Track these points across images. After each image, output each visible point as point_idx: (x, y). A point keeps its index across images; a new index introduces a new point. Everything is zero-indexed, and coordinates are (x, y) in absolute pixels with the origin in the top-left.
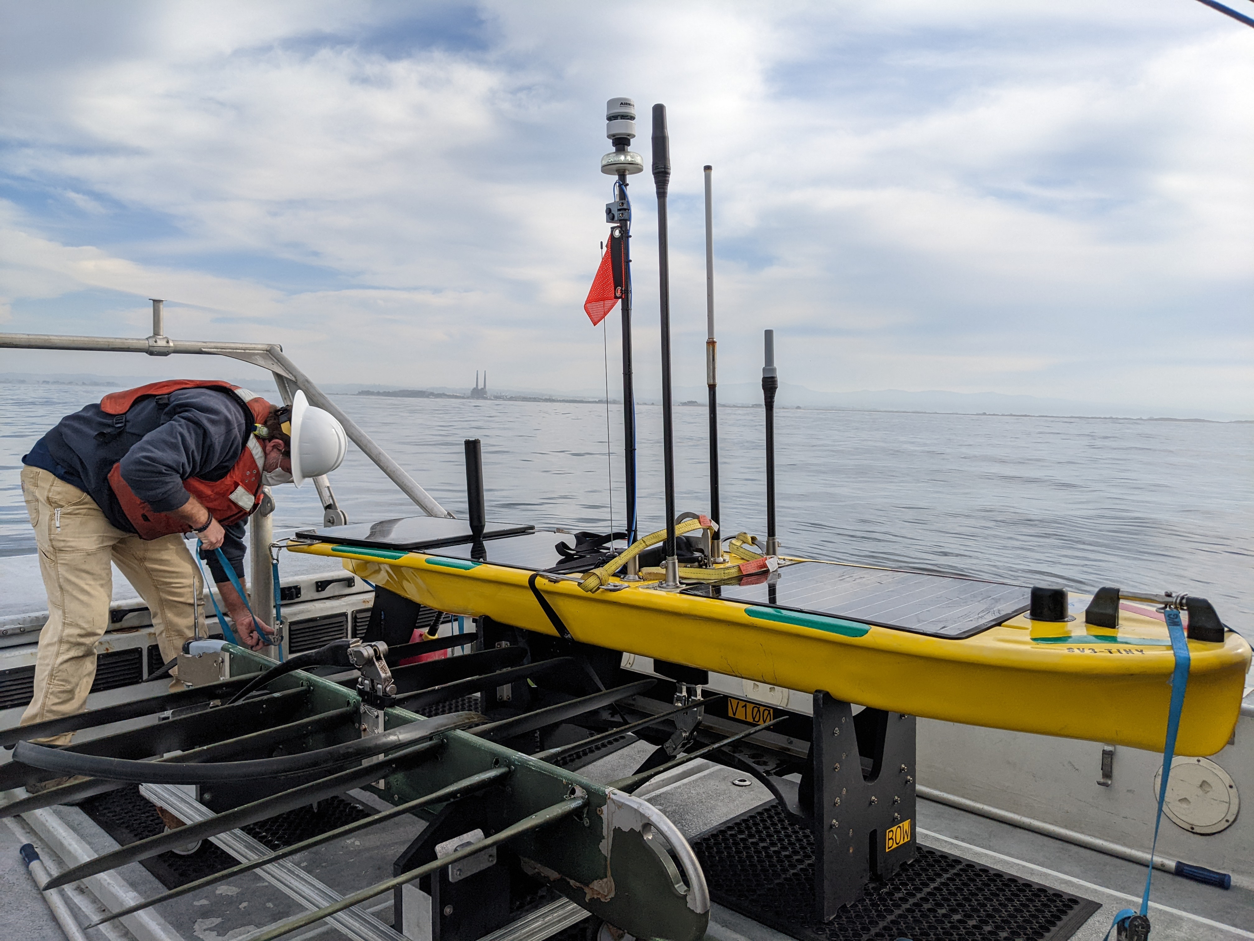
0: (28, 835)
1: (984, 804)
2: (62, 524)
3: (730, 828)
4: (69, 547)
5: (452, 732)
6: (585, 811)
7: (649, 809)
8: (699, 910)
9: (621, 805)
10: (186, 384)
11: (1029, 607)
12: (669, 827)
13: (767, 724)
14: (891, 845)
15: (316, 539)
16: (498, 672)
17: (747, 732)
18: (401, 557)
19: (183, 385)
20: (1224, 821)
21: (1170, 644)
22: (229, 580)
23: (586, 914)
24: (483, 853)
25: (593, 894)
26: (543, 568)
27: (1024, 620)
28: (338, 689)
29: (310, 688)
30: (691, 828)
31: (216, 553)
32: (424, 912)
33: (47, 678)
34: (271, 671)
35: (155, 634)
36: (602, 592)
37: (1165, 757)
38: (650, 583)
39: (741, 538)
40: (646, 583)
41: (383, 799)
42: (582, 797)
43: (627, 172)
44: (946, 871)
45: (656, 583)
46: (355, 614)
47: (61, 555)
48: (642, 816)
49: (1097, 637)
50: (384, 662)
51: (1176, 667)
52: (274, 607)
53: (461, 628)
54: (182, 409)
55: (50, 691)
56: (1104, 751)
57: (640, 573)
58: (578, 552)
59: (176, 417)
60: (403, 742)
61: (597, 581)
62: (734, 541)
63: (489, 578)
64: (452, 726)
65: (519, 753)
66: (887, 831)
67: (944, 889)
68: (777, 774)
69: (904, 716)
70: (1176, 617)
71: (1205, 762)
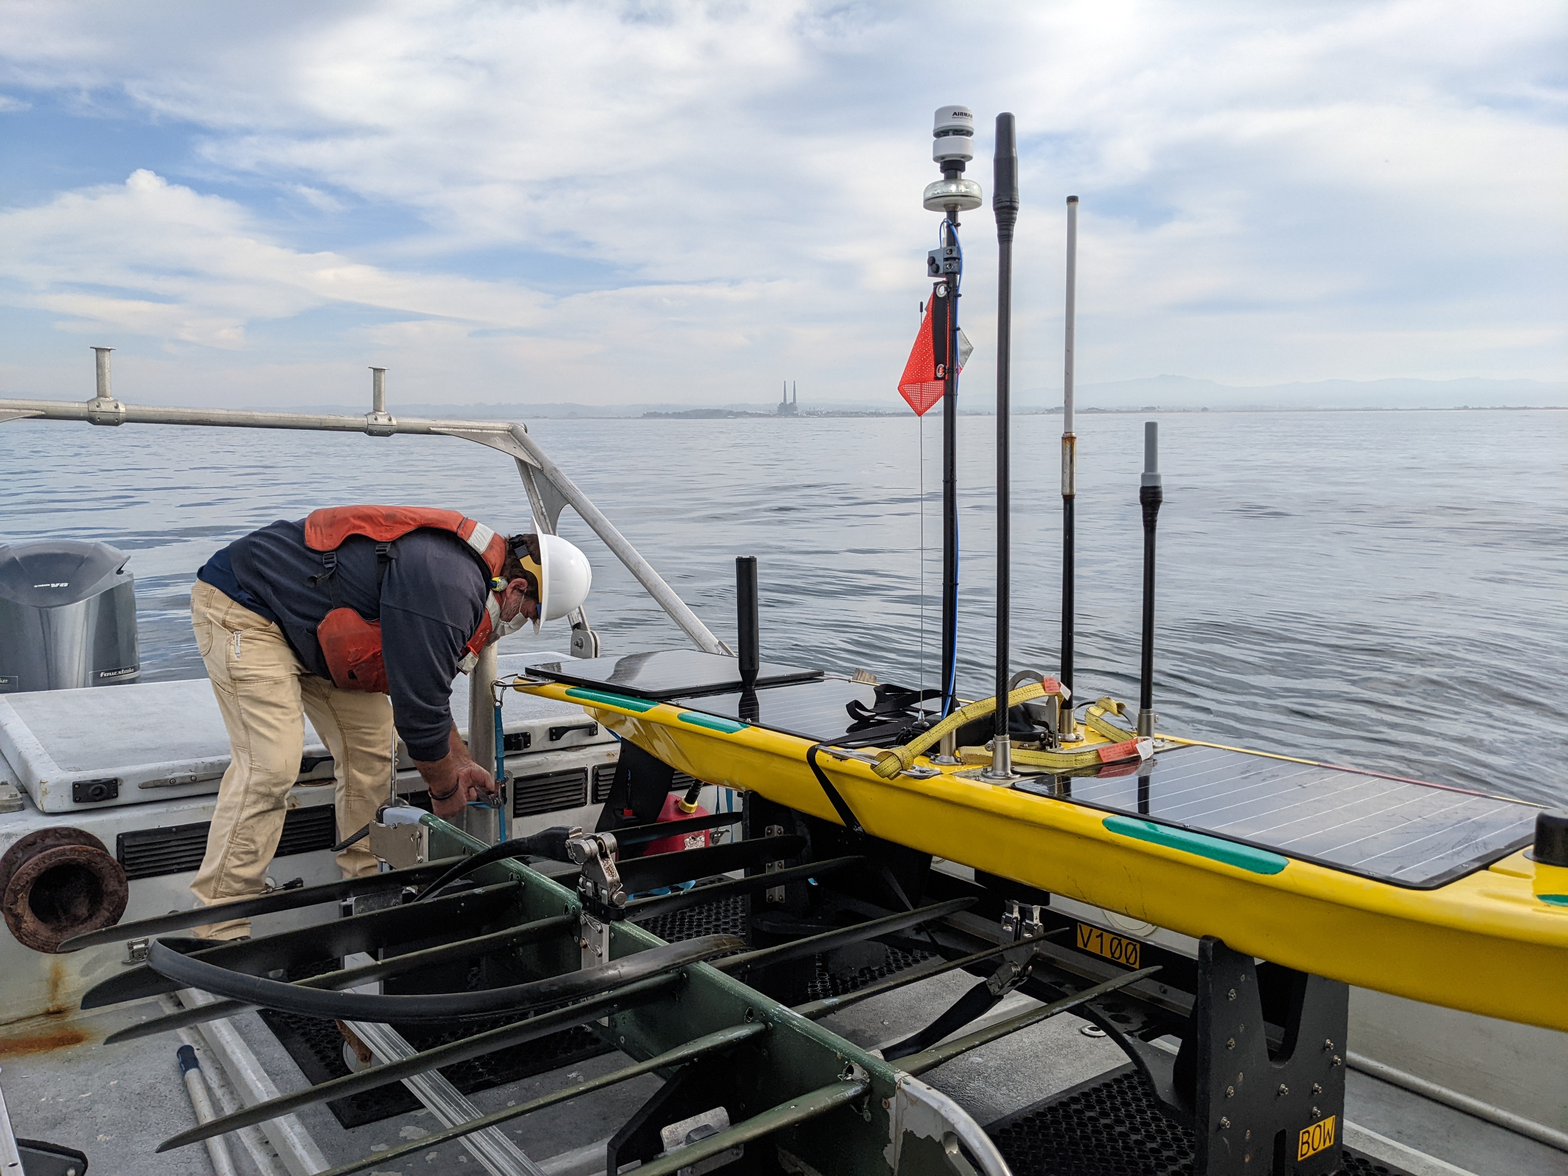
1: (1442, 1085)
2: (242, 650)
3: (1075, 1100)
4: (252, 675)
5: (694, 965)
6: (867, 1100)
7: (954, 1112)
9: (915, 1101)
11: (1533, 839)
12: (981, 1142)
14: (1305, 1151)
15: (549, 678)
18: (649, 708)
26: (827, 738)
27: (1523, 861)
28: (554, 889)
29: (520, 883)
33: (226, 836)
34: (476, 857)
36: (904, 778)
38: (970, 768)
39: (1102, 704)
40: (964, 768)
42: (862, 1081)
43: (959, 207)
45: (979, 769)
46: (597, 770)
47: (243, 686)
48: (945, 1120)
50: (611, 861)
52: (496, 758)
55: (231, 851)
57: (957, 754)
58: (876, 714)
60: (625, 979)
61: (897, 765)
62: (1092, 709)
63: (757, 747)
64: (694, 956)
65: (781, 1006)
66: (1301, 1132)
68: (1143, 1036)
69: (1331, 983)
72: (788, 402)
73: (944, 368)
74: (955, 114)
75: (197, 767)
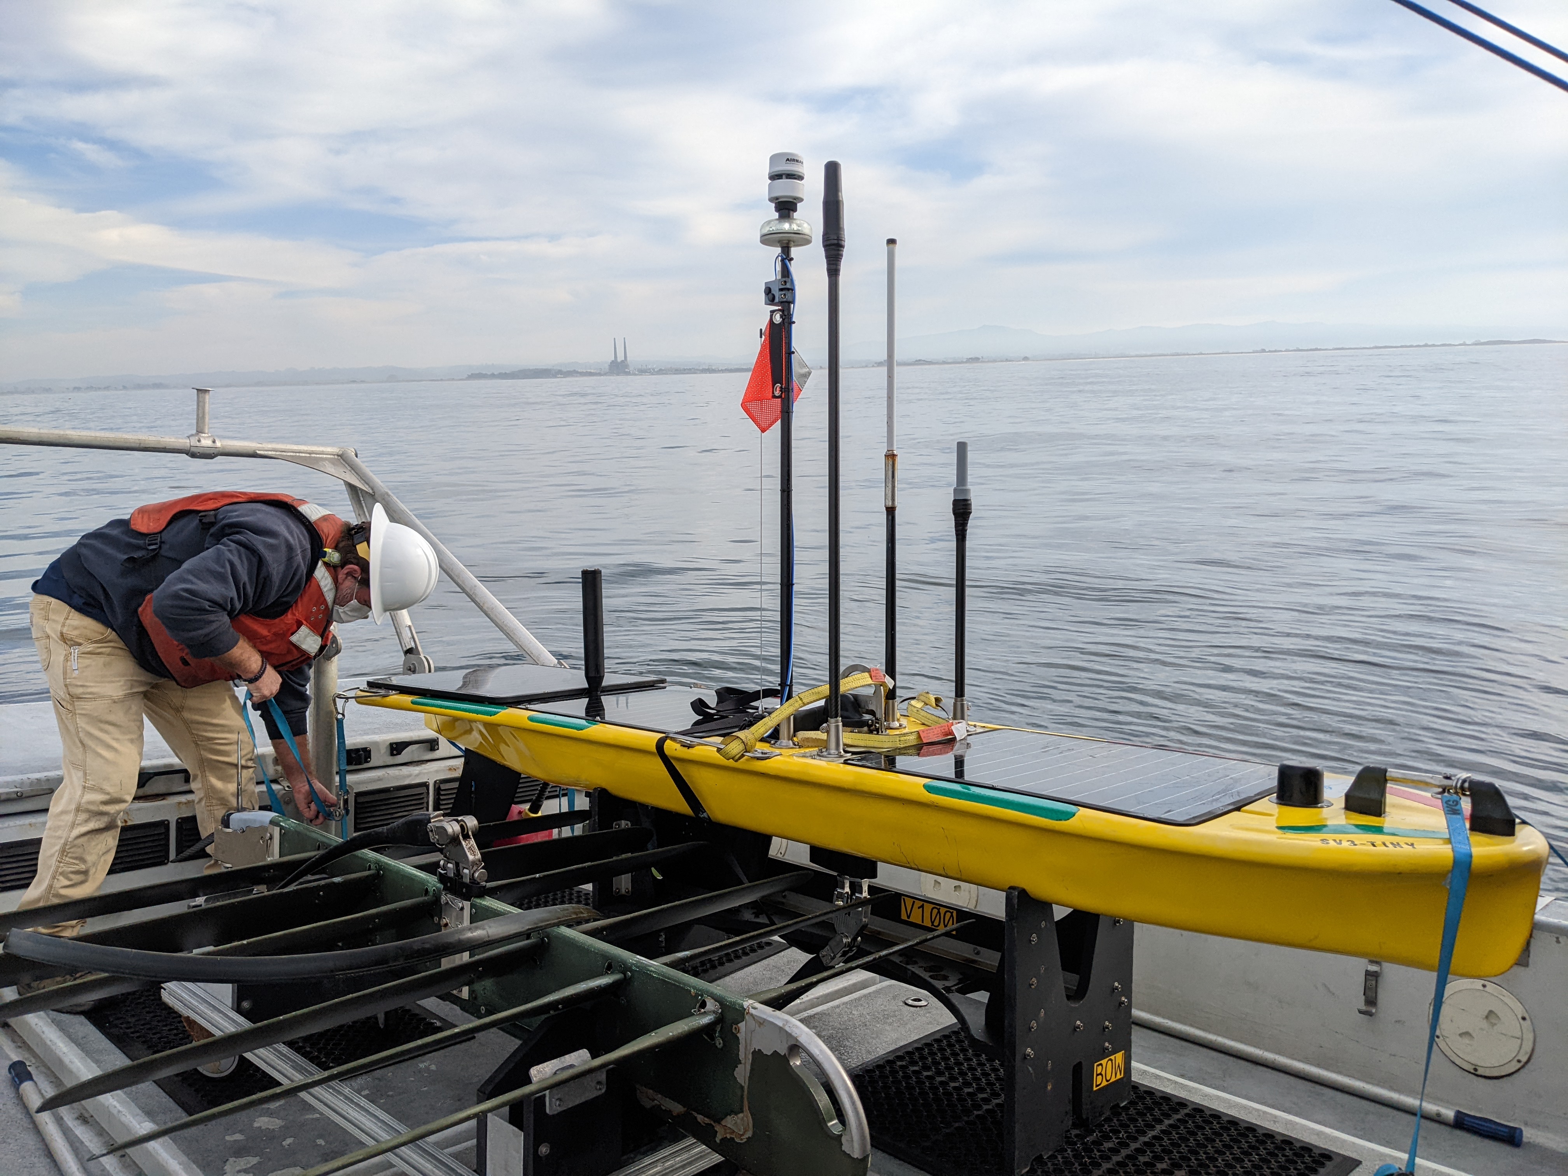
0: (20, 1050)
1: (1218, 1035)
2: (80, 666)
3: (900, 1058)
4: (90, 694)
5: (556, 929)
6: (718, 1028)
7: (797, 1027)
8: (856, 1154)
9: (762, 1022)
10: (238, 497)
11: (1276, 790)
12: (821, 1051)
13: (948, 928)
14: (1099, 1082)
15: (392, 690)
16: (615, 858)
17: (923, 937)
18: (498, 713)
19: (234, 499)
20: (1515, 1062)
21: (1448, 836)
22: (282, 737)
23: (717, 1158)
24: (588, 1077)
25: (726, 1133)
26: (674, 730)
27: (1268, 805)
28: (414, 875)
29: (379, 872)
30: (851, 1057)
31: (268, 704)
32: (514, 1153)
33: (56, 854)
34: (331, 849)
36: (747, 760)
37: (1438, 976)
38: (807, 750)
39: (922, 698)
40: (802, 751)
41: (467, 1011)
42: (714, 1012)
43: (792, 244)
44: (1168, 1116)
45: (815, 750)
46: (438, 784)
47: (79, 704)
48: (789, 1035)
49: (1357, 826)
50: (472, 842)
51: (1453, 867)
52: (337, 773)
53: (571, 803)
54: (232, 530)
55: (60, 870)
56: (1367, 971)
57: (795, 739)
58: (718, 711)
59: (225, 539)
60: (493, 938)
61: (741, 747)
62: (913, 702)
63: (607, 741)
64: (556, 921)
65: (638, 957)
67: (1165, 1139)
68: (959, 991)
69: (1118, 922)
70: (1457, 805)
71: (1490, 987)
73: (781, 388)
74: (788, 160)
75: (22, 783)
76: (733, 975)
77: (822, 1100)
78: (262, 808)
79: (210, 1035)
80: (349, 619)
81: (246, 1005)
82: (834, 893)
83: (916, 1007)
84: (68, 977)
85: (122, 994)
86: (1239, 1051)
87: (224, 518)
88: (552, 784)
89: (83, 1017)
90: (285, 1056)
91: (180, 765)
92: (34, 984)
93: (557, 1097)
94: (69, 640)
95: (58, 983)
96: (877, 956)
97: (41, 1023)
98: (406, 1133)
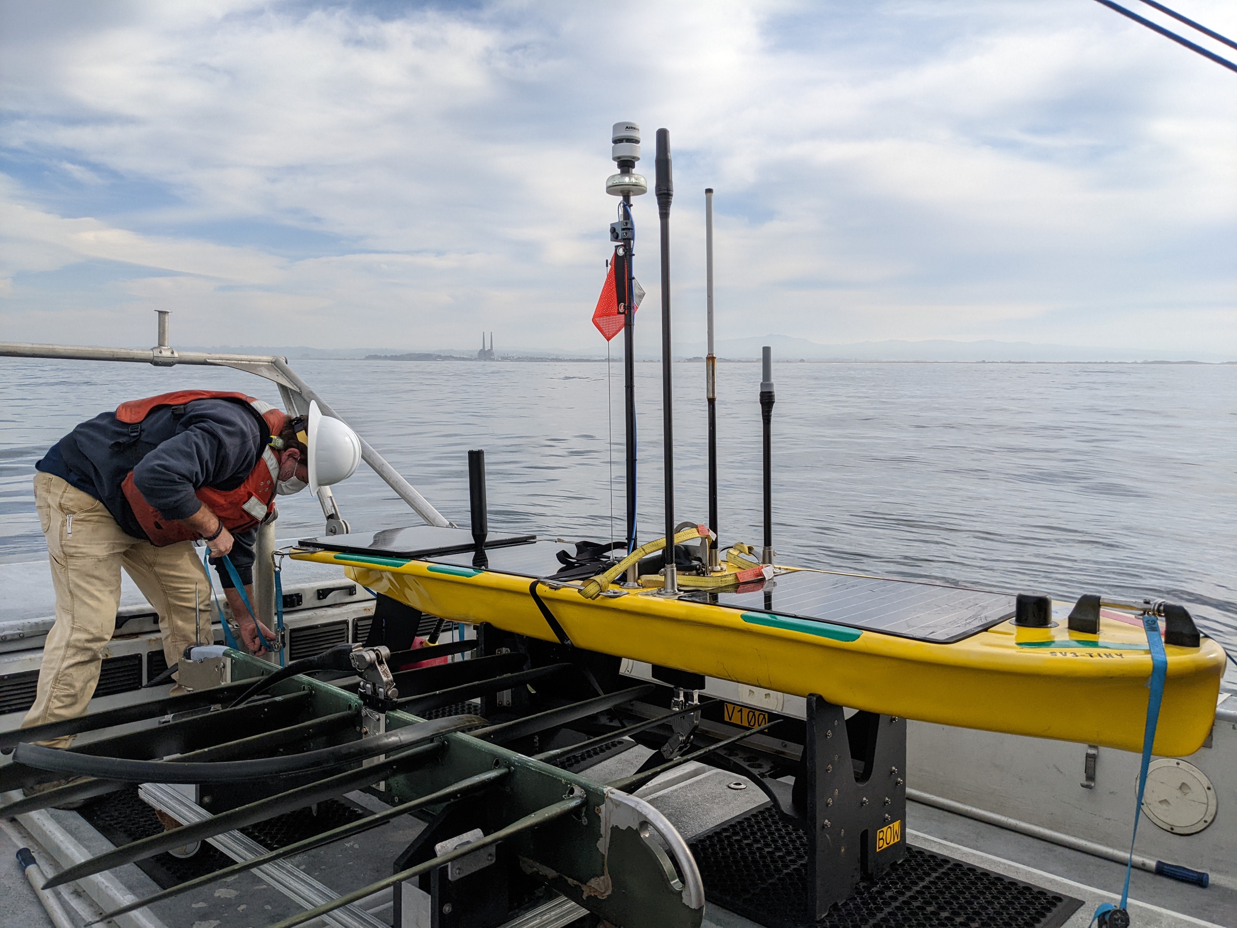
0: (24, 839)
1: (972, 806)
2: (73, 530)
3: (725, 830)
4: (81, 553)
5: (453, 734)
6: (584, 809)
7: (646, 807)
8: (694, 906)
9: (618, 804)
10: (202, 395)
11: (1015, 614)
12: (665, 825)
13: (762, 727)
14: (881, 845)
15: (319, 547)
16: (498, 678)
17: (742, 735)
18: (404, 564)
19: (198, 396)
20: (1202, 822)
21: (1148, 648)
22: (234, 586)
23: (584, 912)
24: (482, 851)
25: (591, 892)
26: (544, 576)
27: (1009, 626)
28: (339, 693)
29: (311, 692)
30: (688, 830)
31: (223, 559)
32: (423, 912)
33: (51, 682)
34: (273, 675)
35: (161, 639)
36: (602, 598)
37: (1143, 756)
38: (649, 590)
39: (738, 547)
40: (645, 590)
41: (384, 801)
42: (580, 797)
43: (631, 193)
44: (935, 870)
45: (655, 590)
46: (356, 622)
47: (71, 561)
48: (640, 814)
49: (1078, 641)
50: (386, 666)
51: (1152, 672)
52: (275, 614)
53: (462, 635)
54: (198, 420)
55: (54, 694)
56: (1087, 754)
57: (639, 581)
58: (578, 560)
59: (192, 426)
60: (404, 743)
61: (597, 588)
62: (731, 551)
63: (490, 585)
64: (453, 728)
65: (520, 754)
66: (878, 831)
67: (933, 888)
68: (771, 776)
69: (894, 719)
70: (1154, 624)
71: (1183, 764)
72: (486, 349)
73: (625, 306)
74: (627, 127)
75: (24, 627)
76: (592, 768)
77: (667, 865)
78: (216, 643)
79: (180, 825)
80: (289, 492)
81: (206, 799)
82: (671, 702)
83: (737, 789)
84: (63, 781)
85: (107, 794)
86: (989, 818)
87: (190, 412)
88: (446, 620)
89: (75, 812)
90: (238, 839)
91: (150, 610)
92: (37, 787)
93: (457, 867)
94: (65, 509)
95: (54, 786)
96: (707, 749)
97: (42, 818)
98: (338, 898)
